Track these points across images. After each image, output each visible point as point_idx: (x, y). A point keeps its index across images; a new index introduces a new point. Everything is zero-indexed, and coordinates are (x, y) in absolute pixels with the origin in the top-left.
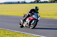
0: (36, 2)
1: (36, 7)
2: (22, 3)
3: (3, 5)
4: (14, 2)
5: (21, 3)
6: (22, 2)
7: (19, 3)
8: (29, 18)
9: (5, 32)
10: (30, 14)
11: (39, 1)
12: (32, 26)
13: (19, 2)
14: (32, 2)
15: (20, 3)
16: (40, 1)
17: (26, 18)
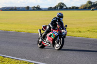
0: (58, 8)
2: (34, 10)
5: (32, 9)
6: (34, 7)
9: (3, 60)
11: (63, 7)
13: (28, 7)
14: (51, 7)
16: (65, 7)
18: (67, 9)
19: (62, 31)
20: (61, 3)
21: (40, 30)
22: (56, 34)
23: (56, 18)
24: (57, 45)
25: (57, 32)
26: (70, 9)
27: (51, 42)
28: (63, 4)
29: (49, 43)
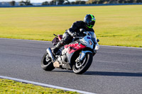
1: (89, 17)
5: (19, 4)
8: (71, 44)
10: (72, 35)
11: (63, 1)
12: (78, 67)
13: (14, 3)
14: (46, 2)
17: (62, 45)
18: (69, 4)
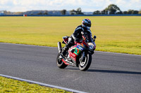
0: (109, 12)
3: (24, 17)
4: (51, 12)
6: (74, 11)
7: (64, 13)
11: (115, 11)
15: (69, 15)
16: (118, 11)
18: (121, 14)
19: (89, 44)
20: (113, 5)
21: (60, 43)
22: (81, 49)
23: (81, 26)
24: (82, 64)
25: (82, 45)
26: (126, 14)
27: (74, 60)
28: (116, 6)
29: (71, 61)
